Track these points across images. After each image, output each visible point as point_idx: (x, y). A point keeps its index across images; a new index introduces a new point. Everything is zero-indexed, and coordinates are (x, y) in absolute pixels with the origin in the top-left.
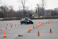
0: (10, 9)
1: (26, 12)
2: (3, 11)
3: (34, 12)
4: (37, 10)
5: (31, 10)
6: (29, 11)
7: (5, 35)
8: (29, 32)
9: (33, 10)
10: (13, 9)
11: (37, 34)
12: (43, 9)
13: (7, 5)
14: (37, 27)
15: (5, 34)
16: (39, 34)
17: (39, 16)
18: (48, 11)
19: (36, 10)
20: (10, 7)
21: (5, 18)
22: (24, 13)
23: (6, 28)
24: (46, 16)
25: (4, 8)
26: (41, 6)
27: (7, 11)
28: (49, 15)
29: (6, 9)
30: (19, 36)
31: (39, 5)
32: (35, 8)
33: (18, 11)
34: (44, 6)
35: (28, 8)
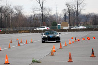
0: (15, 11)
1: (46, 17)
2: (3, 16)
3: (60, 18)
4: (67, 15)
5: (54, 15)
6: (51, 17)
7: (7, 60)
8: (52, 55)
9: (59, 15)
10: (22, 12)
11: (68, 59)
13: (10, 4)
14: (66, 46)
15: (7, 58)
16: (70, 58)
17: (70, 25)
18: (87, 17)
19: (65, 15)
20: (16, 9)
21: (7, 29)
23: (9, 48)
24: (84, 25)
25: (6, 11)
27: (10, 16)
28: (88, 23)
29: (8, 12)
31: (71, 6)
32: (63, 11)
35: (50, 10)
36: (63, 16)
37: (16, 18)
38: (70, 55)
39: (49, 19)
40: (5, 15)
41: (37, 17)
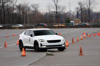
0: (32, 9)
1: (60, 15)
2: (21, 13)
4: (80, 13)
5: (68, 12)
6: (65, 14)
9: (72, 13)
10: (38, 9)
12: (89, 11)
14: (78, 41)
16: (81, 52)
17: (82, 22)
18: (98, 15)
19: (78, 13)
20: (33, 6)
21: (25, 25)
22: (57, 16)
25: (23, 8)
26: (85, 6)
28: (99, 20)
29: (25, 9)
30: (48, 54)
31: (83, 4)
32: (75, 9)
34: (91, 6)
35: (64, 8)
36: (75, 14)
37: (33, 15)
38: (81, 50)
40: (23, 12)
41: (52, 14)
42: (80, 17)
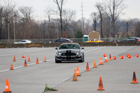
0: (21, 15)
2: (3, 22)
3: (87, 26)
4: (98, 22)
6: (75, 24)
7: (7, 87)
8: (75, 80)
9: (85, 22)
10: (31, 16)
12: (113, 19)
14: (95, 67)
15: (7, 84)
16: (101, 84)
17: (102, 37)
18: (128, 24)
19: (95, 22)
20: (22, 11)
21: (9, 41)
22: (62, 27)
23: (12, 69)
24: (123, 36)
25: (7, 14)
26: (108, 11)
27: (14, 22)
29: (10, 16)
30: (47, 89)
31: (104, 8)
32: (91, 15)
33: (45, 23)
35: (73, 14)
36: (91, 23)
37: (23, 24)
38: (101, 81)
39: (71, 27)
40: (6, 20)
41: (53, 23)
42: (98, 29)
